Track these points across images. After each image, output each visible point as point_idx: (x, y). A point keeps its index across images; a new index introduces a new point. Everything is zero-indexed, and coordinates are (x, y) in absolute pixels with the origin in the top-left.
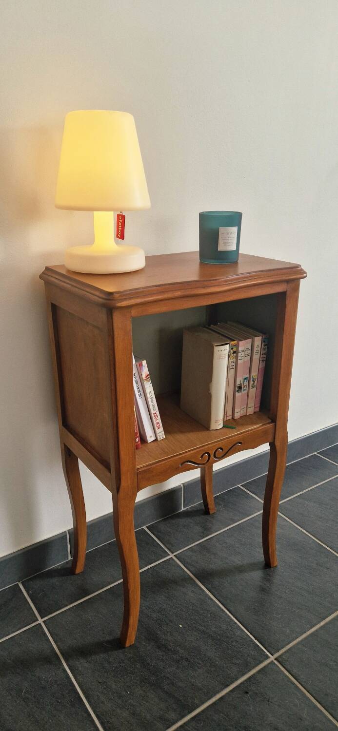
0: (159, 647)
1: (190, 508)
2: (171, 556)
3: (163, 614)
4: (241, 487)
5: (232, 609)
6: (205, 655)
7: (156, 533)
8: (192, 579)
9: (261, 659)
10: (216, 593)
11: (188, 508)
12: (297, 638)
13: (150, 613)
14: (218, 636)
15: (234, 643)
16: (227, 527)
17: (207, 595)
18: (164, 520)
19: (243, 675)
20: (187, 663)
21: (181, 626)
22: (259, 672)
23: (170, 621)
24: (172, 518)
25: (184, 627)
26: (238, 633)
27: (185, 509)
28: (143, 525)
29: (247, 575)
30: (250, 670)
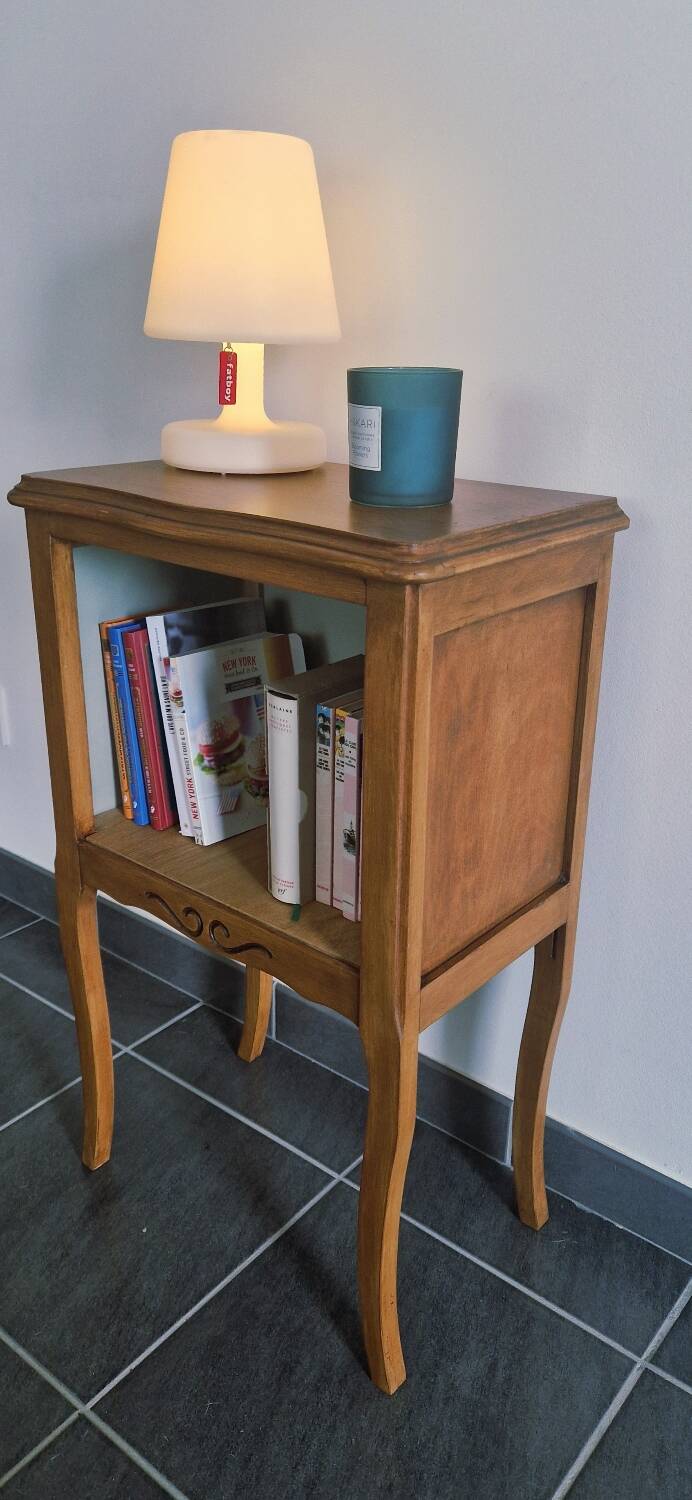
0: (86, 1206)
2: (338, 1177)
3: (169, 1198)
6: (78, 1283)
8: (281, 1225)
9: (78, 1388)
10: (252, 1274)
12: (149, 1458)
14: (128, 1297)
15: (113, 1329)
17: (241, 1260)
18: (451, 1141)
19: (37, 1357)
20: (57, 1256)
21: (145, 1230)
22: (46, 1384)
23: (156, 1213)
24: (466, 1152)
25: (142, 1236)
26: (143, 1335)
27: (510, 1167)
29: (329, 1330)
30: (47, 1366)
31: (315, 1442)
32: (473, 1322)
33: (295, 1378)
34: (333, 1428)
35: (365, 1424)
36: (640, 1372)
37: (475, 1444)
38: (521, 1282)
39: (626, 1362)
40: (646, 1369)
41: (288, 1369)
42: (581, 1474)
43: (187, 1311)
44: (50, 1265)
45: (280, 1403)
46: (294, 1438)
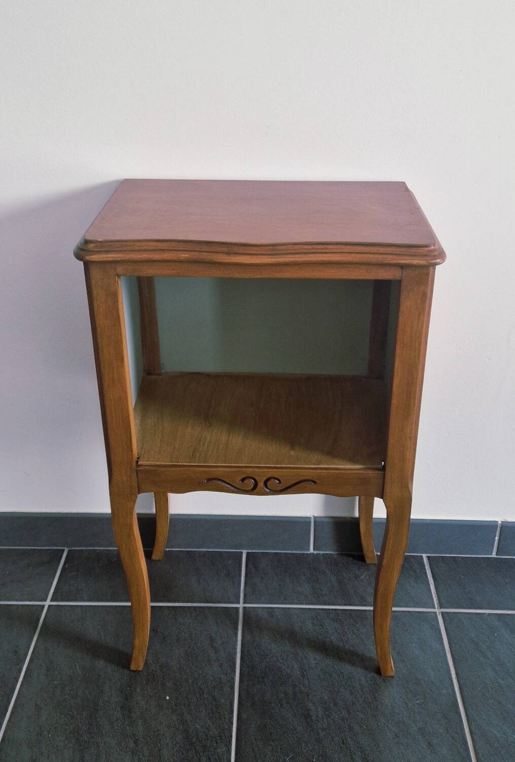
0: (122, 708)
1: (323, 555)
2: (241, 606)
3: (163, 672)
4: (425, 560)
5: (244, 716)
6: (160, 750)
7: (251, 566)
8: (235, 649)
10: (246, 682)
11: (321, 552)
13: (151, 661)
14: (195, 738)
16: (346, 605)
17: (234, 679)
20: (132, 745)
21: (168, 698)
23: (163, 684)
25: (169, 701)
26: (221, 750)
27: (315, 552)
28: (243, 549)
31: (349, 740)
32: (363, 637)
33: (314, 718)
34: (351, 728)
35: (361, 716)
36: (441, 615)
37: (411, 691)
38: (365, 606)
39: (432, 614)
40: (442, 612)
41: (307, 716)
42: (457, 674)
43: (232, 723)
44: (133, 752)
45: (319, 734)
46: (339, 745)
